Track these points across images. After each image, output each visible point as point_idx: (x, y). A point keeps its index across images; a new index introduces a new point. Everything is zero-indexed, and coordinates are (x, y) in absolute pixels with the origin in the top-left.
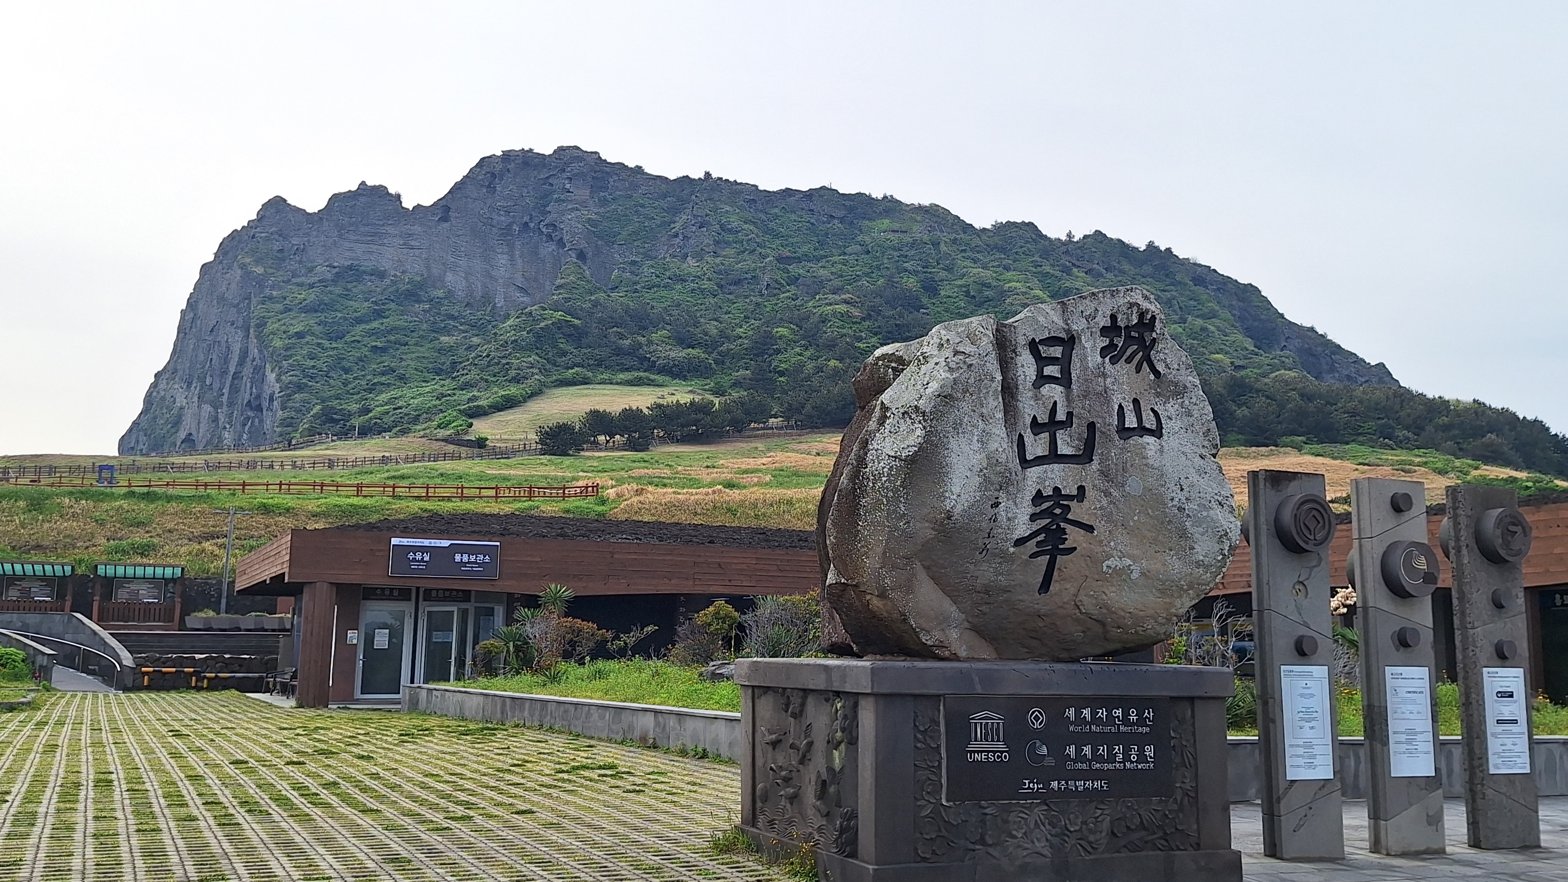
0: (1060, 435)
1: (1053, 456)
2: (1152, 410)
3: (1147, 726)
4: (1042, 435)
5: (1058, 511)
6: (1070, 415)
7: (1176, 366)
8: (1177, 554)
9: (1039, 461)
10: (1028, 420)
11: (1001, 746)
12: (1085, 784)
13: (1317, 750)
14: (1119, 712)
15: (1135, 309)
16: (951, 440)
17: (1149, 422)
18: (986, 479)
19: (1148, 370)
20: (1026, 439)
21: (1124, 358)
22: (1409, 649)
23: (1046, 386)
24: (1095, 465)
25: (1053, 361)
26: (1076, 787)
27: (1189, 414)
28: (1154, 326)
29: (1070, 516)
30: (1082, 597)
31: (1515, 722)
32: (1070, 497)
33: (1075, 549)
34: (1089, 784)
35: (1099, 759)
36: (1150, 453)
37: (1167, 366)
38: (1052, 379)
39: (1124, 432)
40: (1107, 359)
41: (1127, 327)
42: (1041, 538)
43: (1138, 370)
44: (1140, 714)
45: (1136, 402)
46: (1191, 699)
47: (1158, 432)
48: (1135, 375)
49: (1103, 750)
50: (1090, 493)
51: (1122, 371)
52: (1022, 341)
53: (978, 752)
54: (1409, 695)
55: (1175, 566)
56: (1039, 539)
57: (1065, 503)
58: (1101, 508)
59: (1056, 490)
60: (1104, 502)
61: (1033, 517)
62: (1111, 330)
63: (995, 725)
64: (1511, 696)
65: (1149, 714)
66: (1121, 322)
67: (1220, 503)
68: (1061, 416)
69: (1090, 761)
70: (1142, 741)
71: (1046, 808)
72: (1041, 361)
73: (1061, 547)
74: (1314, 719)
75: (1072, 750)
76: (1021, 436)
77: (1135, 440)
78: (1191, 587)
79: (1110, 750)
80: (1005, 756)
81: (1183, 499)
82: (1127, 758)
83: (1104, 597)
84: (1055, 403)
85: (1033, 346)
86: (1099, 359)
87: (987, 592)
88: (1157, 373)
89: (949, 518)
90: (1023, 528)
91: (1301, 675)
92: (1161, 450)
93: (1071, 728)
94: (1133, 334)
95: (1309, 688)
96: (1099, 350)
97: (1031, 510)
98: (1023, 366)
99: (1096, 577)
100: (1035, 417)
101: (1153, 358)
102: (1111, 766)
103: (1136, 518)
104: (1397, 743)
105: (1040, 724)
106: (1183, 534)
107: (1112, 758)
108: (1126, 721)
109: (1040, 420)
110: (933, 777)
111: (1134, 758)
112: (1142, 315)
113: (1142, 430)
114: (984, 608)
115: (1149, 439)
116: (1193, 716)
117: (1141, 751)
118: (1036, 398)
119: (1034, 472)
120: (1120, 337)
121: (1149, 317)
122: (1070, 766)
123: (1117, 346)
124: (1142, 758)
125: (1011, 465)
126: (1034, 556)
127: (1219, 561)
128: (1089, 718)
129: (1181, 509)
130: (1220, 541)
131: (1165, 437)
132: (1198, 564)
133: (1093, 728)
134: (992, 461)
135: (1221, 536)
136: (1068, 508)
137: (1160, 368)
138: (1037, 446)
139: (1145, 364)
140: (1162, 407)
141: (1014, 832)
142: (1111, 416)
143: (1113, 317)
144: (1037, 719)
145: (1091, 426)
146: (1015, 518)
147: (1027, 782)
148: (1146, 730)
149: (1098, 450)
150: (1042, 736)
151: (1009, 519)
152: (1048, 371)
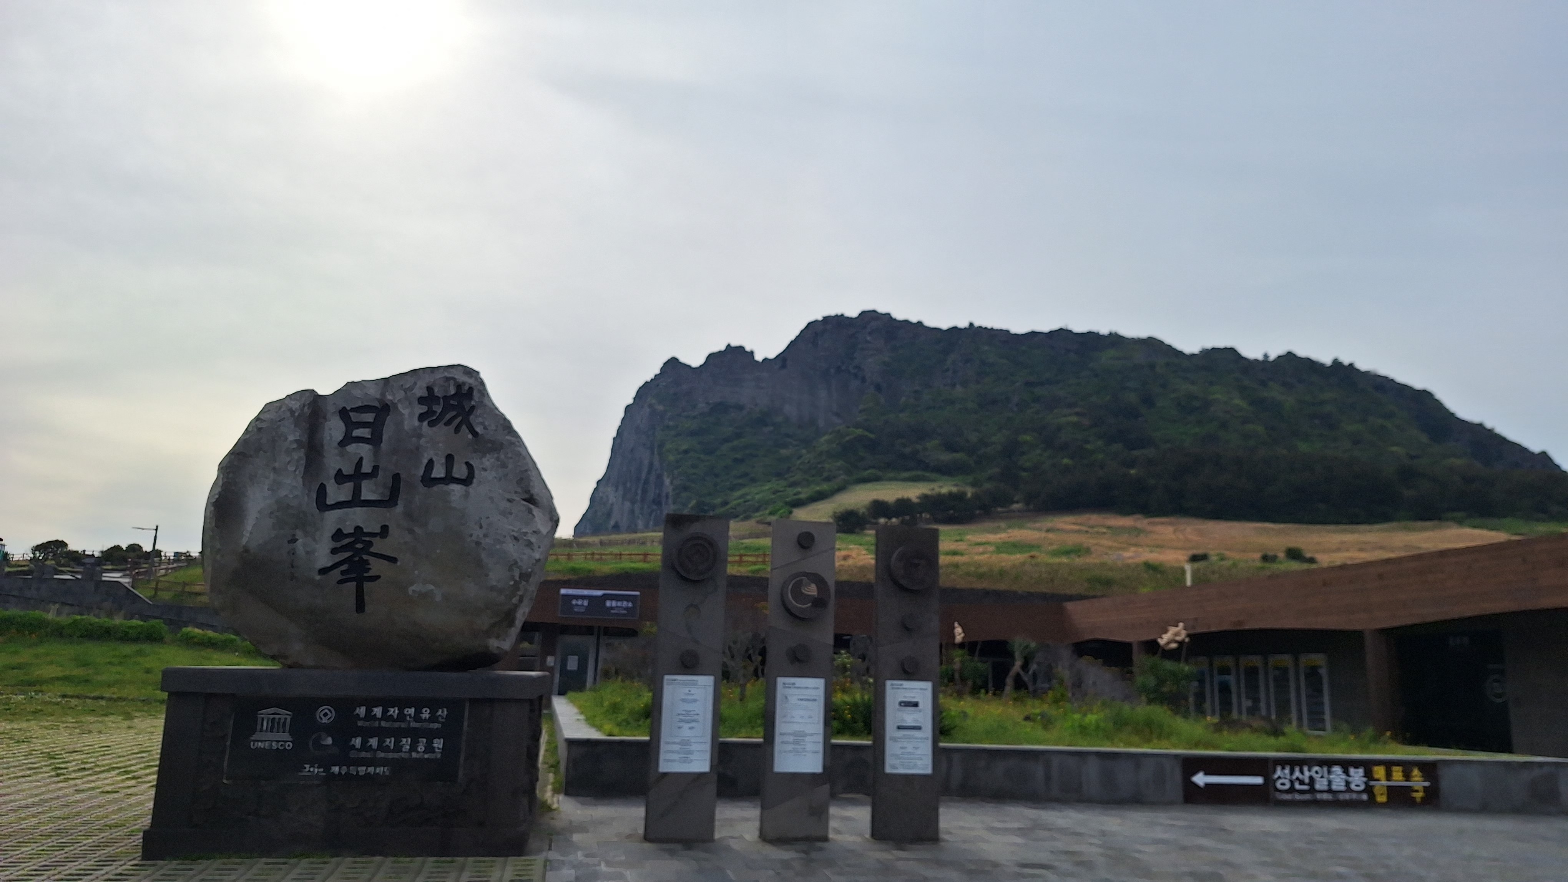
0: (364, 484)
1: (356, 501)
2: (467, 463)
3: (438, 723)
4: (346, 485)
5: (359, 546)
6: (376, 468)
7: (494, 428)
8: (474, 580)
9: (339, 505)
10: (333, 473)
11: (286, 736)
12: (367, 769)
13: (694, 747)
14: (412, 711)
15: (452, 382)
17: (460, 471)
18: (279, 520)
19: (467, 431)
20: (327, 487)
21: (443, 421)
22: (805, 662)
23: (354, 445)
24: (399, 509)
25: (364, 425)
26: (358, 772)
27: (504, 466)
28: (472, 395)
29: (372, 550)
30: (394, 616)
31: (918, 728)
32: (374, 535)
33: (378, 577)
34: (371, 770)
35: (387, 749)
36: (453, 498)
37: (485, 428)
38: (360, 439)
39: (428, 480)
40: (425, 423)
41: (445, 397)
42: (344, 567)
43: (457, 430)
44: (433, 713)
45: (450, 459)
46: (492, 701)
47: (467, 482)
48: (453, 435)
49: (390, 742)
50: (393, 530)
51: (441, 432)
52: (333, 410)
53: (261, 741)
54: (800, 702)
55: (473, 590)
56: (342, 568)
57: (367, 539)
58: (405, 543)
59: (358, 529)
60: (408, 537)
61: (334, 551)
62: (429, 398)
63: (282, 721)
64: (916, 705)
65: (442, 713)
66: (439, 392)
67: (516, 538)
68: (366, 468)
69: (375, 751)
70: (431, 735)
71: (326, 788)
72: (350, 425)
73: (366, 575)
74: (695, 721)
75: (357, 742)
76: (322, 485)
77: (440, 487)
78: (488, 607)
79: (397, 742)
80: (289, 746)
81: (481, 536)
82: (414, 748)
83: (414, 616)
84: (361, 459)
85: (344, 413)
86: (416, 423)
88: (475, 434)
89: (246, 552)
90: (324, 559)
91: (683, 683)
92: (466, 495)
93: (360, 723)
94: (452, 402)
95: (691, 694)
96: (417, 416)
97: (331, 545)
98: (330, 429)
99: (404, 599)
100: (340, 470)
101: (471, 421)
102: (396, 755)
103: (438, 551)
105: (328, 719)
107: (398, 748)
108: (417, 718)
109: (345, 473)
110: (214, 759)
111: (421, 748)
112: (459, 386)
113: (449, 479)
115: (456, 488)
116: (491, 716)
117: (430, 742)
118: (342, 455)
119: (334, 514)
120: (439, 404)
121: (466, 388)
122: (353, 754)
123: (435, 412)
124: (429, 749)
125: (305, 508)
126: (340, 582)
128: (379, 715)
130: (510, 569)
131: (474, 485)
132: (492, 588)
133: (383, 724)
134: (283, 505)
136: (370, 544)
137: (479, 429)
138: (336, 493)
139: (464, 427)
140: (477, 461)
141: (289, 807)
142: (418, 468)
143: (430, 389)
144: (325, 715)
145: (396, 478)
146: (315, 551)
147: (306, 766)
148: (436, 726)
149: (402, 496)
150: (328, 729)
151: (308, 553)
152: (357, 433)
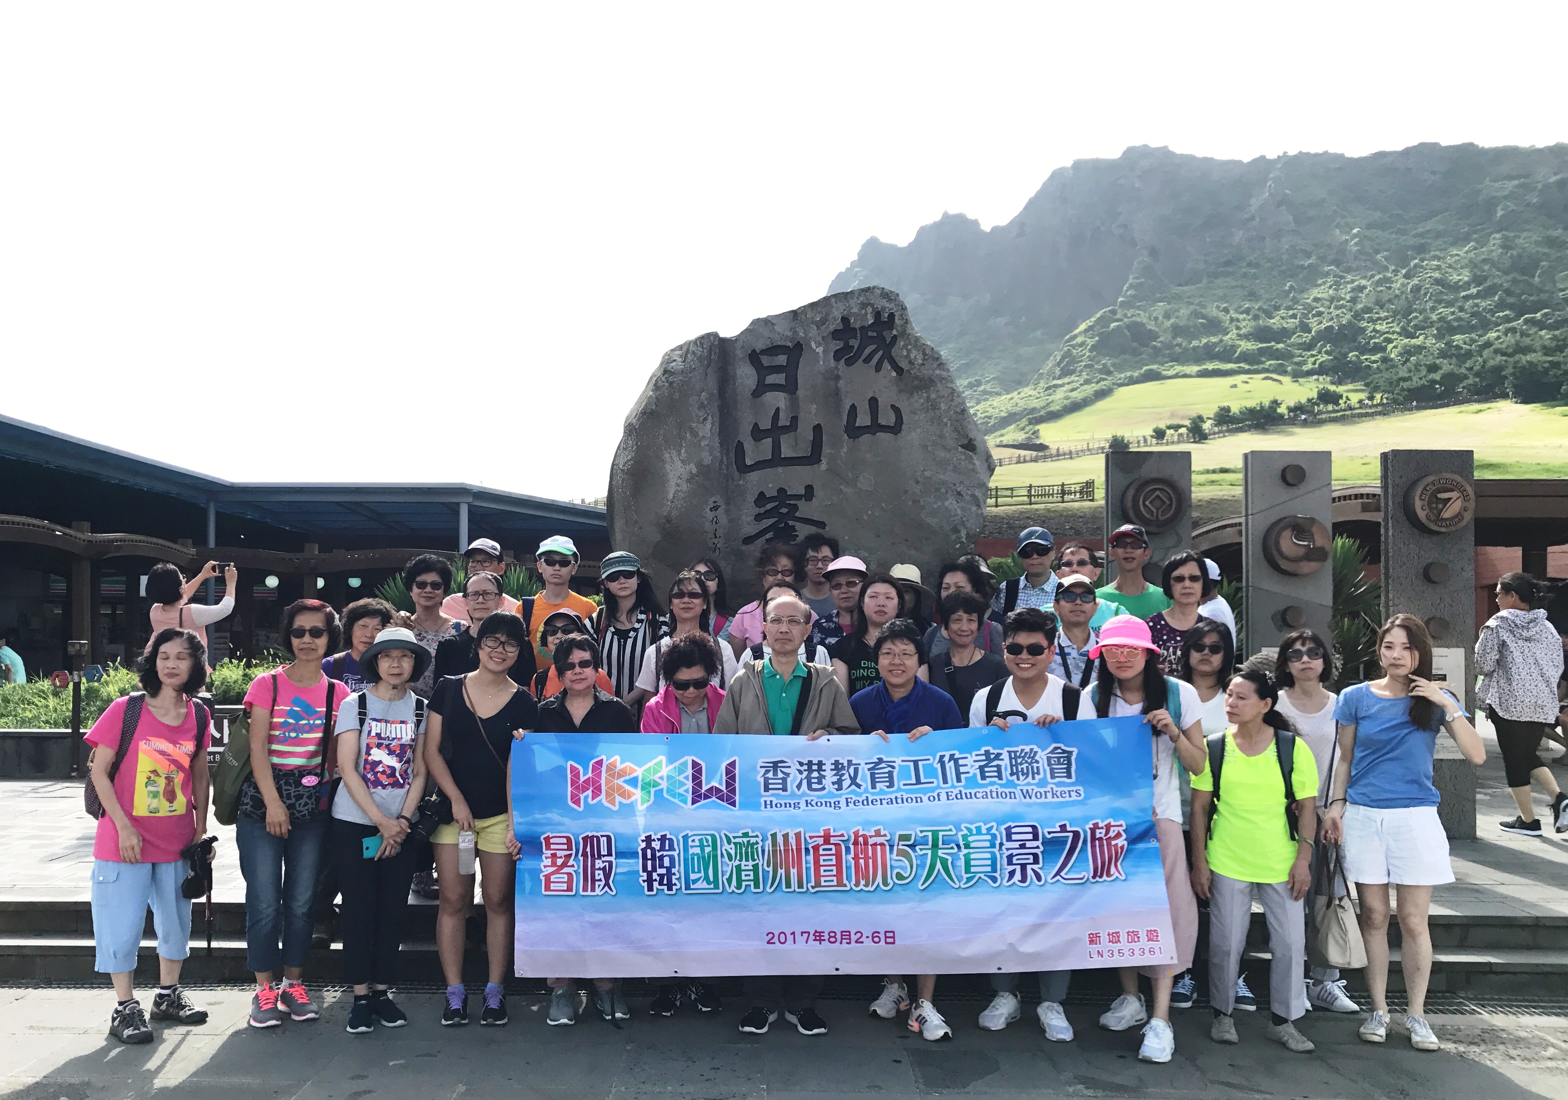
0: (784, 439)
1: (776, 460)
2: (893, 407)
4: (765, 441)
5: (784, 510)
6: (794, 419)
7: (920, 361)
8: (913, 544)
9: (760, 465)
10: (749, 428)
15: (869, 309)
16: (663, 452)
17: (887, 418)
18: (699, 485)
19: (889, 367)
20: (746, 445)
21: (862, 358)
23: (768, 394)
24: (823, 466)
25: (777, 369)
27: (935, 407)
28: (894, 323)
29: (797, 514)
32: (798, 497)
36: (882, 450)
37: (911, 362)
38: (776, 387)
39: (854, 431)
40: (842, 362)
41: (862, 328)
45: (873, 401)
47: (896, 429)
48: (875, 374)
50: (819, 493)
51: (861, 372)
52: (741, 354)
58: (833, 504)
59: (781, 491)
60: (836, 499)
61: (758, 518)
62: (844, 332)
66: (854, 322)
68: (784, 421)
72: (762, 371)
76: (740, 445)
77: (866, 438)
81: (918, 492)
84: (778, 409)
85: (754, 358)
86: (832, 363)
88: (899, 370)
89: (670, 522)
90: (749, 527)
92: (897, 445)
94: (870, 334)
96: (832, 354)
97: (755, 510)
98: (741, 377)
100: (756, 425)
101: (894, 354)
103: (870, 512)
106: (918, 525)
109: (761, 427)
112: (878, 314)
113: (875, 427)
115: (884, 437)
118: (757, 407)
119: (755, 476)
120: (855, 338)
121: (886, 315)
123: (852, 347)
125: (726, 471)
129: (916, 501)
131: (904, 432)
134: (703, 469)
136: (796, 507)
137: (904, 364)
138: (755, 451)
139: (886, 363)
140: (905, 403)
142: (840, 417)
143: (845, 320)
145: (818, 430)
146: (738, 519)
149: (826, 450)
151: (731, 521)
152: (771, 379)
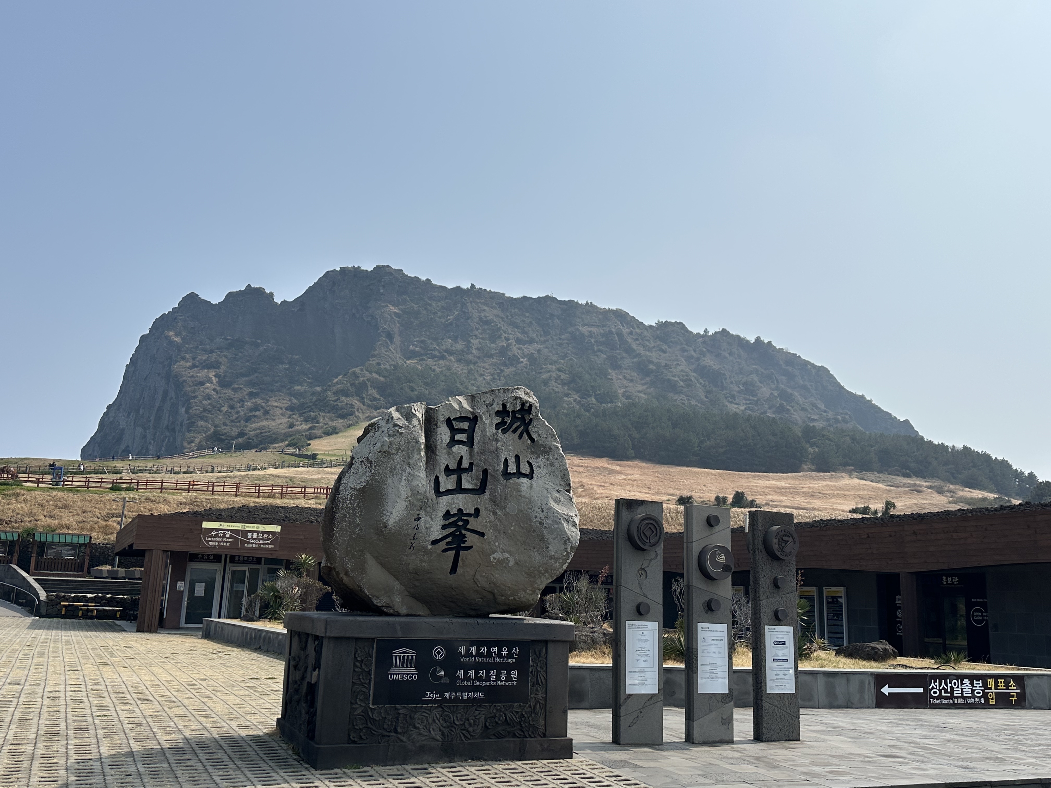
0: (464, 476)
1: (459, 490)
2: (528, 462)
3: (514, 658)
4: (452, 476)
5: (460, 523)
6: (471, 464)
7: (545, 436)
8: (538, 551)
10: (443, 467)
11: (413, 670)
12: (468, 695)
13: (648, 675)
14: (495, 649)
15: (518, 401)
16: (389, 478)
17: (525, 469)
18: (411, 503)
19: (527, 437)
20: (440, 479)
21: (512, 430)
22: (714, 613)
23: (456, 446)
24: (487, 495)
25: (462, 431)
26: (462, 697)
27: (552, 465)
28: (531, 411)
29: (468, 527)
30: (478, 576)
31: (787, 660)
32: (470, 515)
33: (471, 547)
34: (471, 694)
35: (481, 679)
36: (523, 489)
37: (539, 435)
38: (460, 442)
39: (506, 475)
40: (500, 431)
41: (513, 412)
43: (520, 437)
44: (509, 651)
45: (517, 458)
46: (546, 642)
47: (530, 476)
48: (518, 441)
49: (482, 673)
50: (482, 512)
51: (511, 438)
52: (441, 418)
53: (396, 674)
54: (713, 642)
55: (537, 558)
56: (448, 540)
57: (465, 518)
58: (490, 522)
59: (460, 510)
60: (492, 518)
61: (444, 527)
62: (503, 412)
64: (784, 644)
65: (516, 650)
66: (509, 408)
68: (465, 465)
69: (473, 680)
70: (509, 668)
71: (441, 709)
72: (454, 431)
73: (462, 545)
74: (647, 655)
75: (461, 673)
76: (437, 478)
77: (514, 480)
78: (546, 571)
79: (488, 673)
80: (415, 677)
81: (543, 517)
82: (498, 678)
83: (492, 577)
84: (462, 457)
85: (449, 422)
86: (494, 431)
87: (416, 573)
88: (532, 440)
89: (386, 527)
90: (437, 533)
91: (639, 627)
92: (531, 487)
93: (462, 659)
94: (517, 415)
95: (644, 635)
96: (495, 425)
97: (442, 522)
98: (441, 434)
99: (486, 564)
100: (447, 466)
101: (530, 430)
103: (512, 528)
104: (703, 671)
105: (441, 656)
106: (542, 538)
107: (488, 678)
108: (499, 655)
109: (451, 467)
110: (364, 690)
111: (503, 678)
112: (523, 404)
113: (519, 474)
114: (417, 583)
115: (524, 480)
116: (546, 652)
117: (509, 674)
118: (449, 454)
119: (445, 499)
120: (508, 416)
121: (528, 405)
122: (459, 683)
123: (507, 422)
125: (427, 494)
126: (445, 550)
127: (564, 556)
128: (474, 653)
129: (541, 523)
131: (535, 479)
133: (477, 660)
134: (415, 492)
135: (565, 541)
136: (467, 522)
137: (535, 436)
138: (447, 483)
139: (525, 434)
140: (535, 460)
141: (417, 725)
142: (498, 465)
143: (504, 406)
144: (439, 653)
145: (485, 472)
146: (431, 527)
147: (428, 693)
148: (512, 660)
149: (489, 486)
150: (441, 664)
151: (427, 528)
152: (458, 437)
